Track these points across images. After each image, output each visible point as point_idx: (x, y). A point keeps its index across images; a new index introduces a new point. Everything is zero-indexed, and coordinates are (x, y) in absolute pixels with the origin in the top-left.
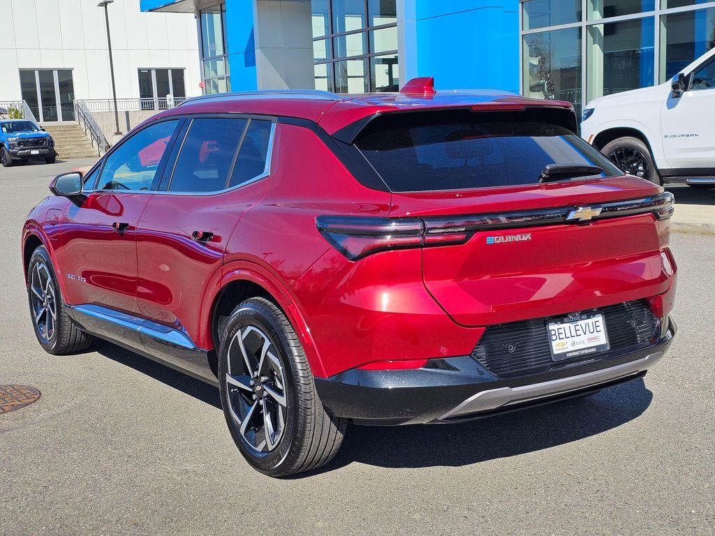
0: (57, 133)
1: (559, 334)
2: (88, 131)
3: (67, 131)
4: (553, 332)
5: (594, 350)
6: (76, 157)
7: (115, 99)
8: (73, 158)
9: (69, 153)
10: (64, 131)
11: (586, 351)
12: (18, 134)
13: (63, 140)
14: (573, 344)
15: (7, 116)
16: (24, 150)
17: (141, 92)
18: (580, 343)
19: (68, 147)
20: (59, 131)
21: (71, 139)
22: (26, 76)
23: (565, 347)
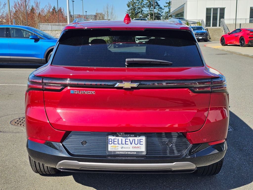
0: (212, 31)
1: (114, 141)
2: (224, 30)
3: (217, 30)
4: (110, 140)
5: (135, 153)
6: (217, 40)
7: (236, 19)
8: (216, 40)
9: (215, 39)
10: (215, 30)
11: (129, 153)
12: (196, 31)
13: (214, 34)
14: (122, 148)
15: (196, 25)
16: (197, 37)
17: (250, 16)
18: (127, 148)
19: (215, 36)
20: (213, 30)
21: (216, 33)
22: (208, 10)
23: (116, 148)
